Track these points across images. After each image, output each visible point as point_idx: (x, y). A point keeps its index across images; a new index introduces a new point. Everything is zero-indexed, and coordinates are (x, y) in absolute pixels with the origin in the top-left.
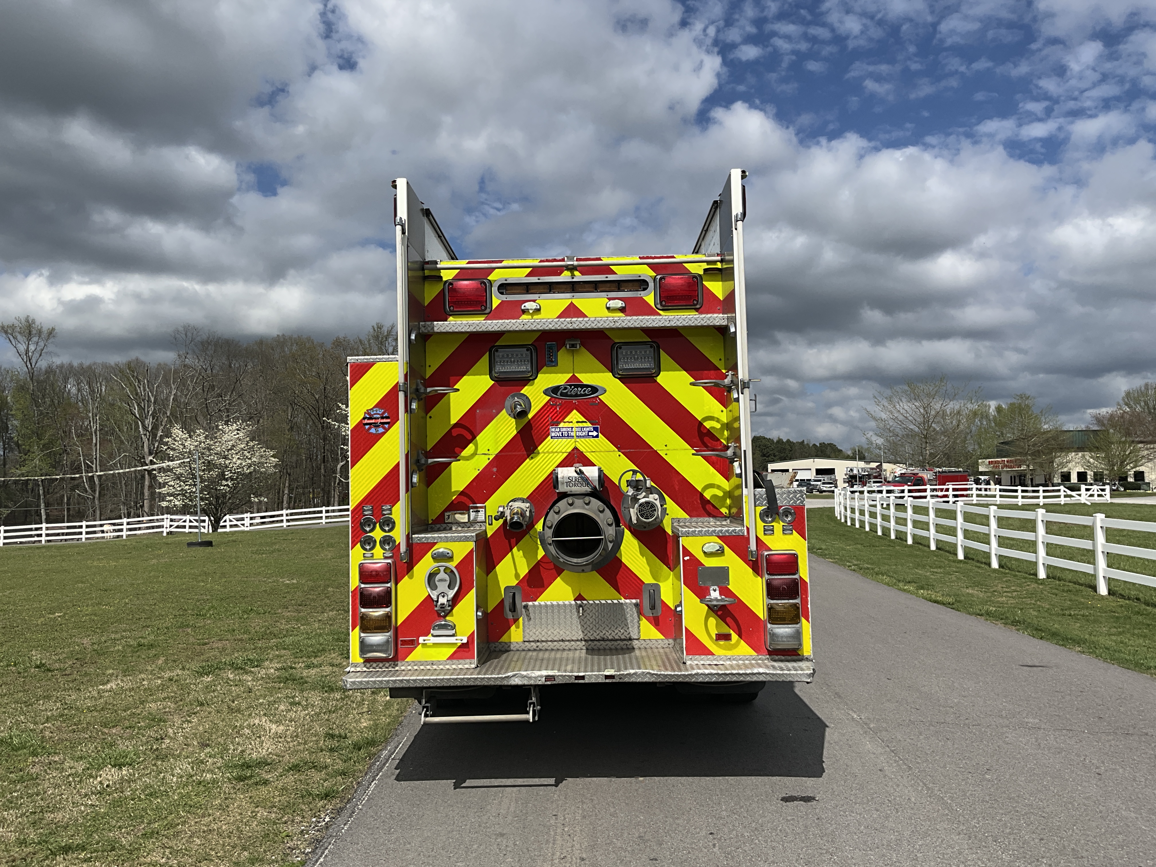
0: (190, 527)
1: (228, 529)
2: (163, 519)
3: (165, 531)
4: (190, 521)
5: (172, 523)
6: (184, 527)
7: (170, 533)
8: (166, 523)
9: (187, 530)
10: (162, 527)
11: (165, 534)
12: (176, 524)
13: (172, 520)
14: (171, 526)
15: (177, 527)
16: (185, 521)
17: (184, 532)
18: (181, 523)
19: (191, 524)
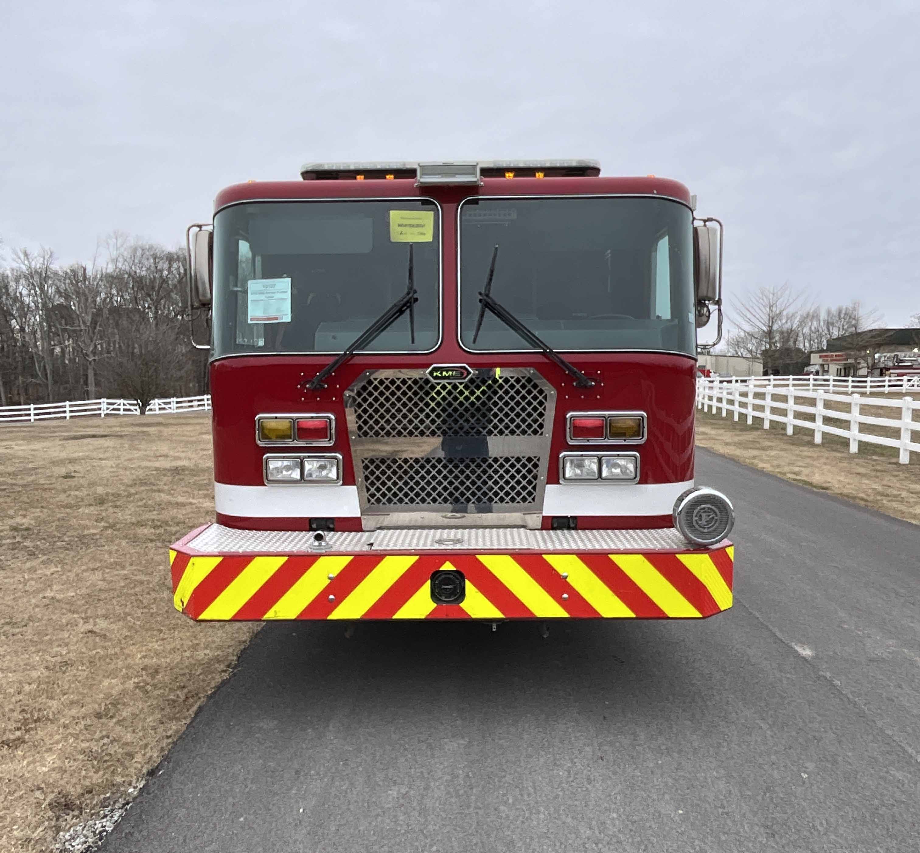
0: (125, 410)
1: (157, 412)
2: (100, 403)
3: (103, 413)
4: (124, 405)
5: (109, 406)
6: (119, 410)
7: (107, 415)
8: (104, 406)
9: (122, 412)
10: (100, 409)
11: (103, 416)
12: (112, 407)
13: (109, 404)
14: (108, 409)
15: (114, 409)
16: (119, 405)
17: (119, 415)
18: (115, 406)
19: (125, 407)
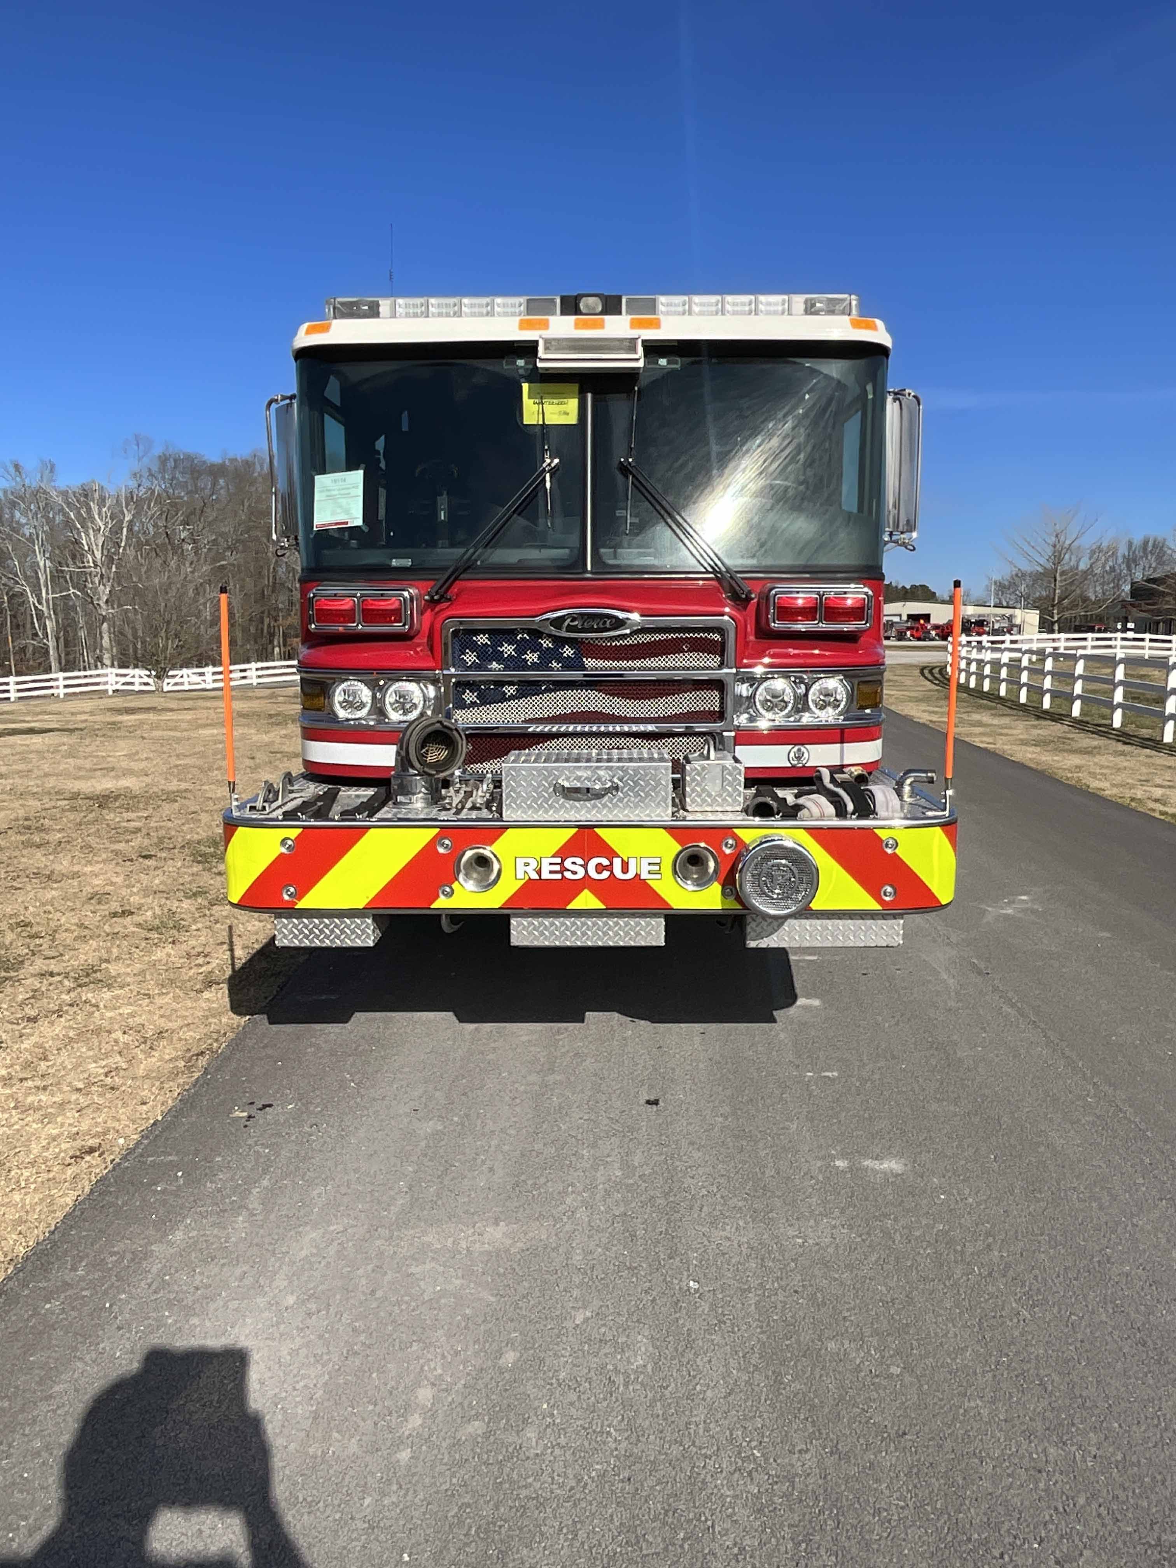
0: (141, 684)
1: (186, 687)
2: (105, 675)
3: (110, 688)
4: (140, 677)
5: (118, 679)
6: (132, 683)
7: (117, 691)
8: (112, 679)
9: (137, 688)
10: (106, 683)
11: (110, 693)
12: (123, 680)
13: (118, 675)
14: (117, 683)
15: (126, 683)
16: (133, 676)
17: (134, 690)
18: (128, 679)
19: (142, 680)
